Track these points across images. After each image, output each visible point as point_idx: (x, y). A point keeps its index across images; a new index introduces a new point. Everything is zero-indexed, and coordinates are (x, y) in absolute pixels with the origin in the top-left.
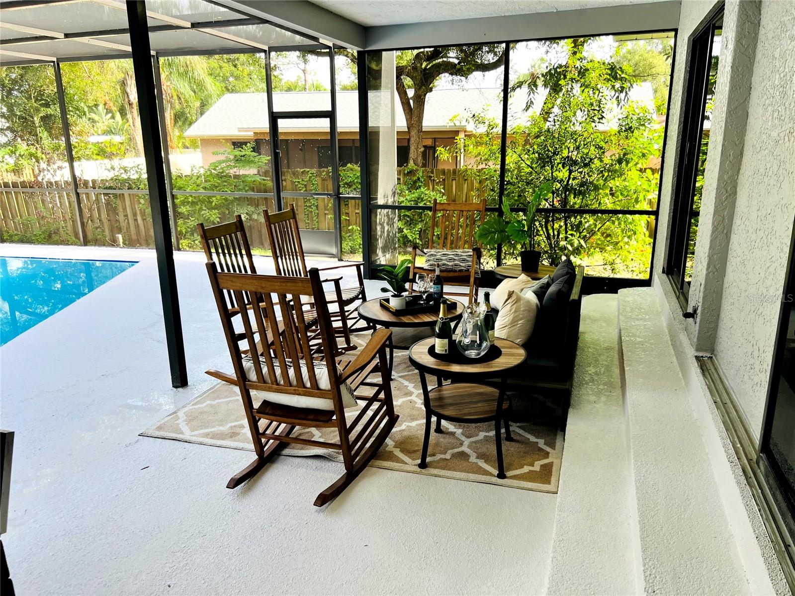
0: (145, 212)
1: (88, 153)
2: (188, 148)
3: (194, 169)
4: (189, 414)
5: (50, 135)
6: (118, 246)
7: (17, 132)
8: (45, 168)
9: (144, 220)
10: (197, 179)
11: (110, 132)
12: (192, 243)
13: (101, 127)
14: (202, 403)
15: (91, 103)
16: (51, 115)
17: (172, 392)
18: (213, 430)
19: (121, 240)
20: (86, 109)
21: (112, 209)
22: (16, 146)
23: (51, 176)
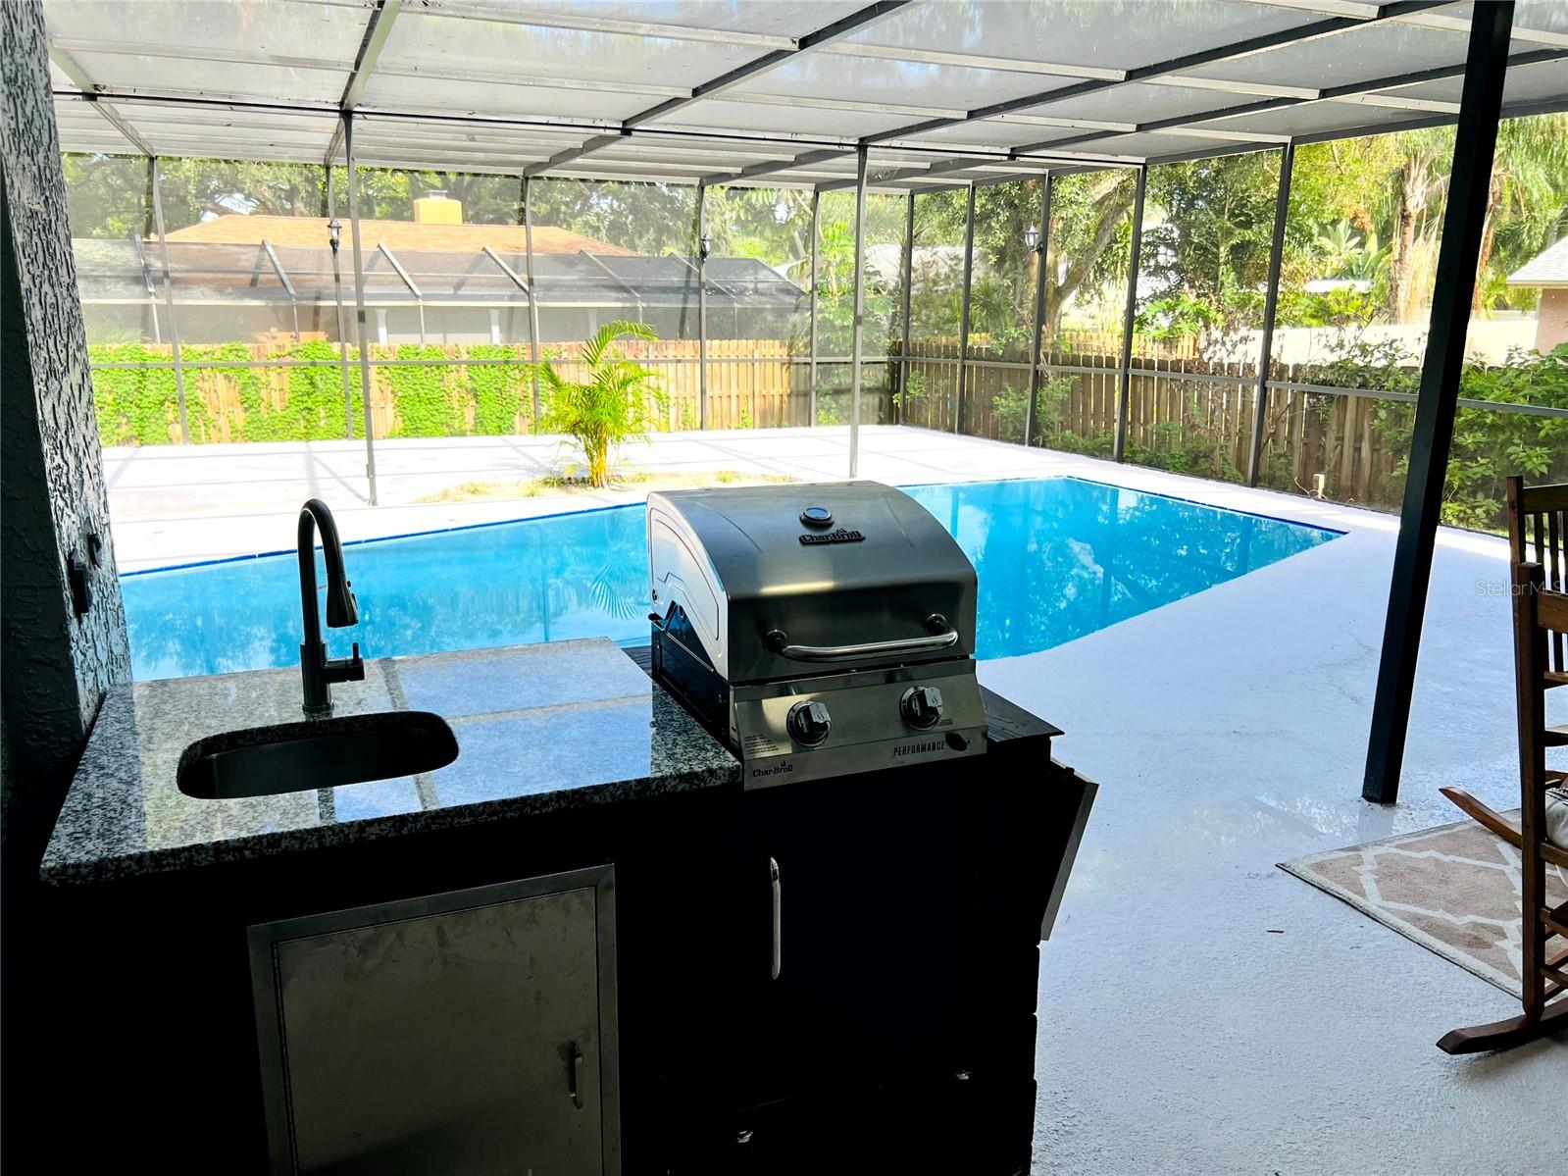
0: (1380, 436)
1: (1297, 313)
2: (1506, 307)
3: (1515, 355)
4: (1385, 863)
5: (1240, 279)
6: (1313, 495)
7: (1187, 272)
8: (1220, 339)
9: (1374, 450)
10: (1518, 376)
11: (1348, 272)
12: (1469, 511)
13: (1334, 262)
14: (1419, 850)
15: (1327, 218)
16: (1249, 242)
17: (1357, 807)
18: (1429, 913)
19: (1321, 486)
20: (1315, 230)
21: (1317, 424)
22: (1178, 297)
23: (1226, 354)
